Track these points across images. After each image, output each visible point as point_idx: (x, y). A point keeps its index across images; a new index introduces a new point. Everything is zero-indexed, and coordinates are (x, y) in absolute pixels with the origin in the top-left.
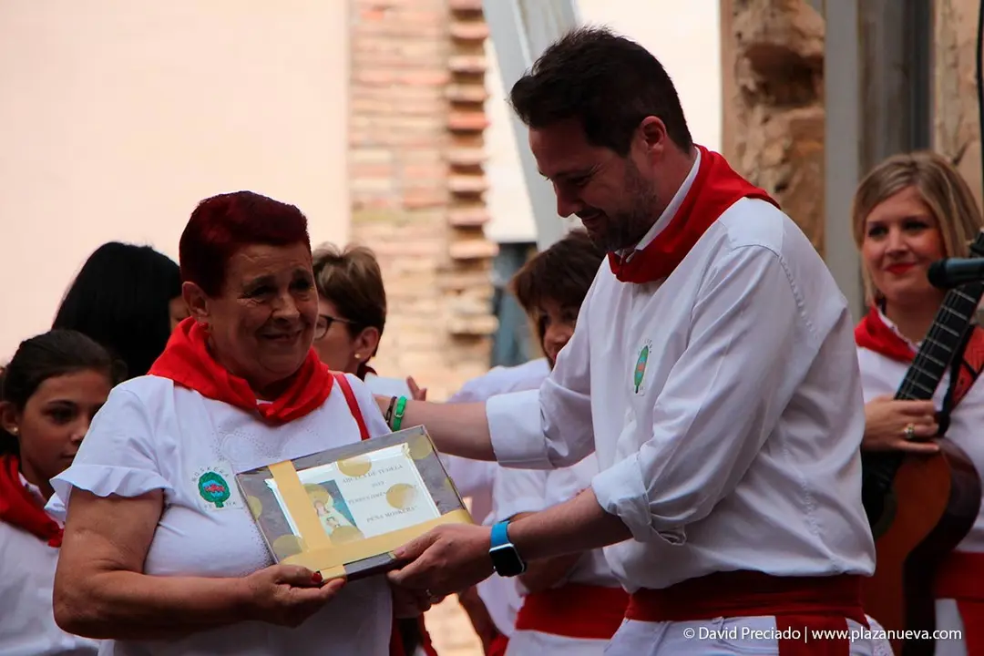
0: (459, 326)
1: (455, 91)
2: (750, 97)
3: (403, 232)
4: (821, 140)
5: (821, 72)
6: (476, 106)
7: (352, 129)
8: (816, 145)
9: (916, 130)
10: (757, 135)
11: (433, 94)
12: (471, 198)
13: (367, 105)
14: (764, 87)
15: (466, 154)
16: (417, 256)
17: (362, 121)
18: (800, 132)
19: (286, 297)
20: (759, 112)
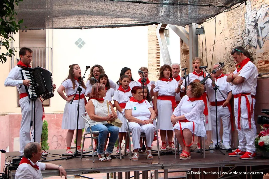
0: (158, 74)
1: (157, 54)
2: (183, 54)
3: (153, 66)
4: (189, 57)
5: (189, 52)
6: (159, 55)
7: (148, 57)
8: (188, 58)
9: (197, 55)
10: (183, 57)
11: (155, 54)
12: (159, 63)
13: (150, 55)
14: (184, 53)
15: (158, 59)
16: (154, 68)
17: (149, 57)
18: (187, 57)
19: (141, 93)
20: (184, 55)
